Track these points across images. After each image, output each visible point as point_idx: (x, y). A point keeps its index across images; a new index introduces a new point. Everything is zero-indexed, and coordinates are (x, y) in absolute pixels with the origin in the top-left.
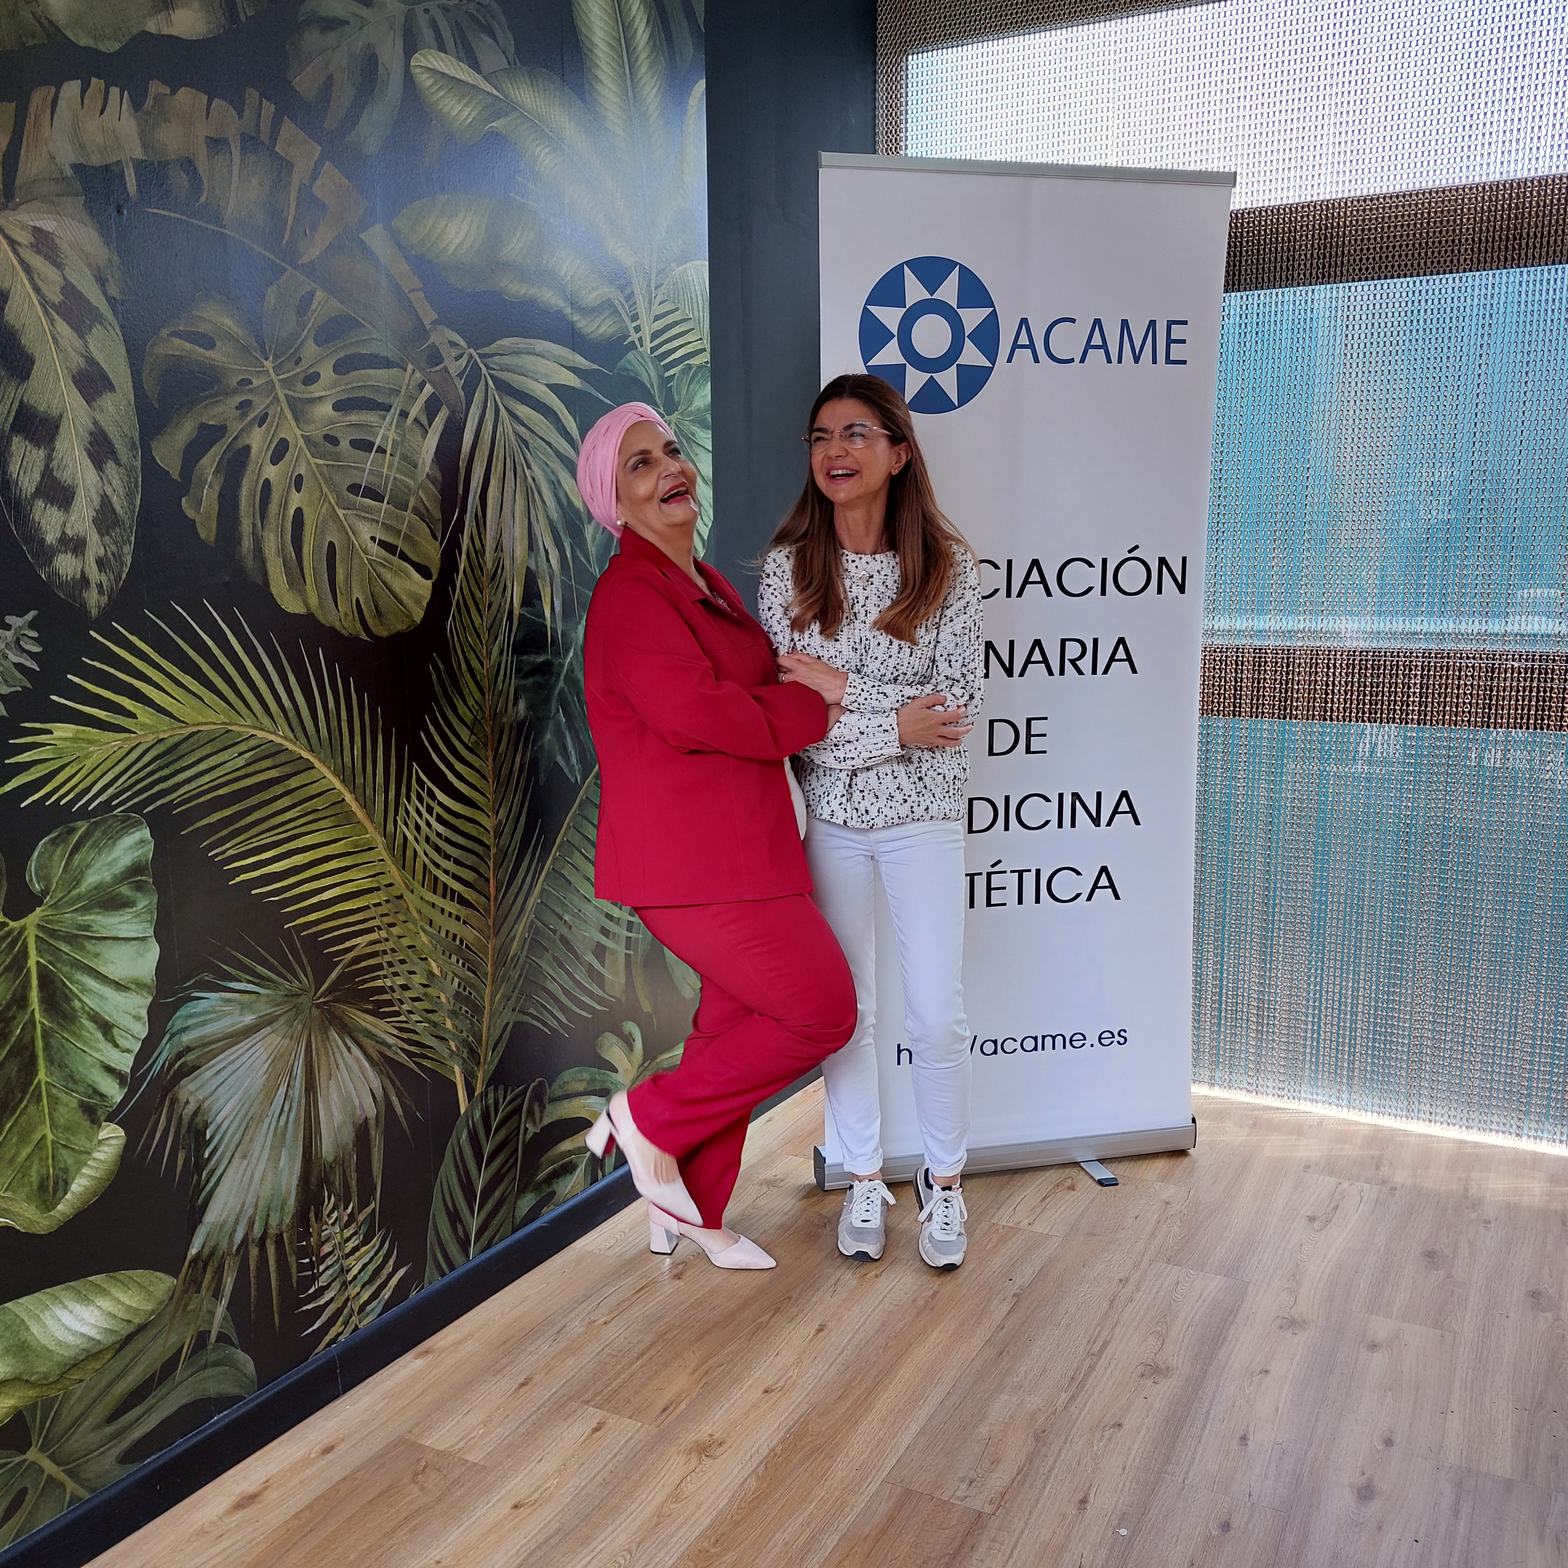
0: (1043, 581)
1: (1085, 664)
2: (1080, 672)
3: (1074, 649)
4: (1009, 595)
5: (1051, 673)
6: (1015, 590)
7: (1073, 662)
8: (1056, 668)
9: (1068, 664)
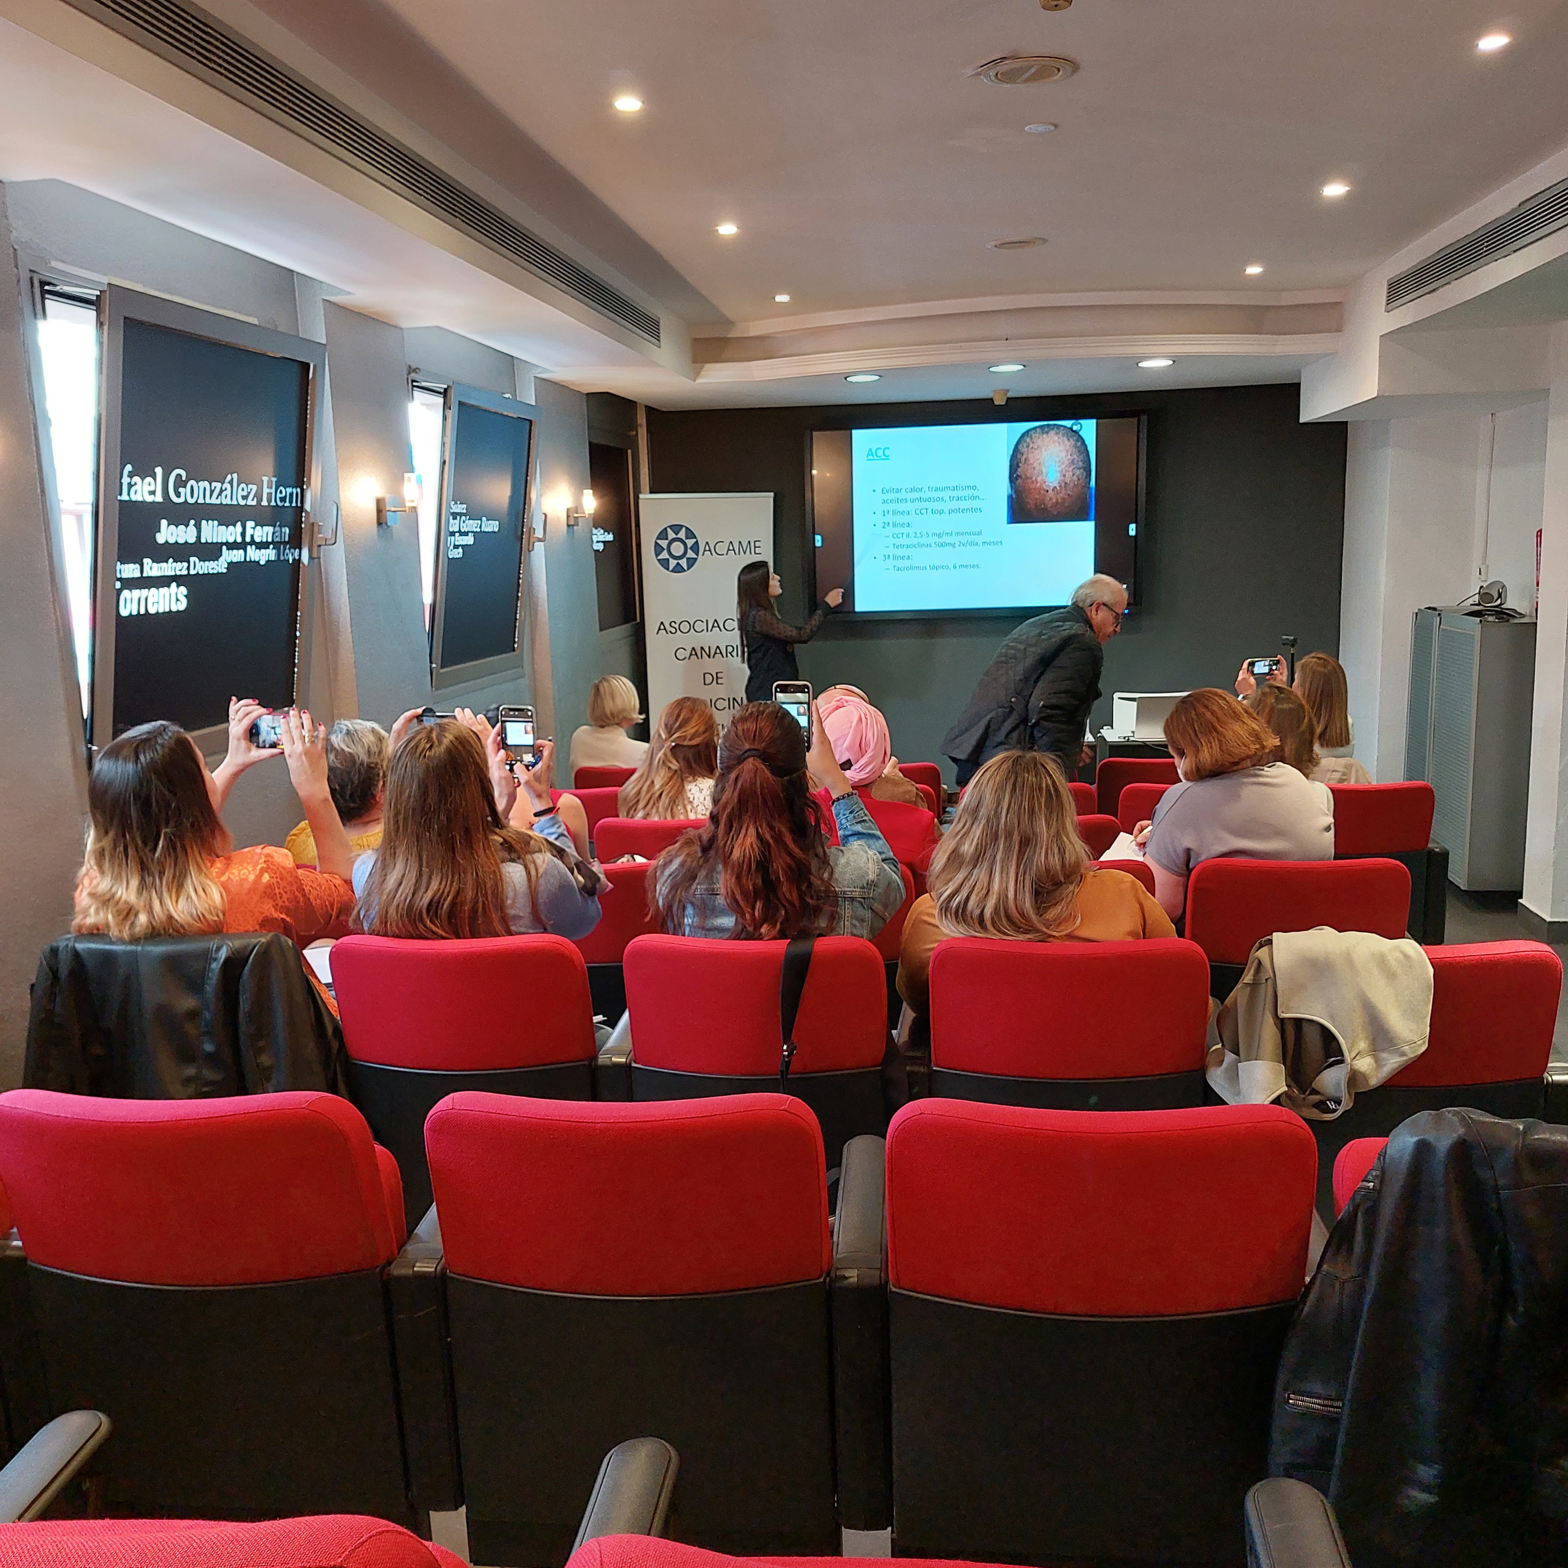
0: (719, 626)
1: (734, 654)
2: (732, 656)
3: (730, 649)
4: (707, 631)
5: (723, 657)
6: (710, 629)
7: (730, 653)
8: (725, 655)
9: (729, 654)
